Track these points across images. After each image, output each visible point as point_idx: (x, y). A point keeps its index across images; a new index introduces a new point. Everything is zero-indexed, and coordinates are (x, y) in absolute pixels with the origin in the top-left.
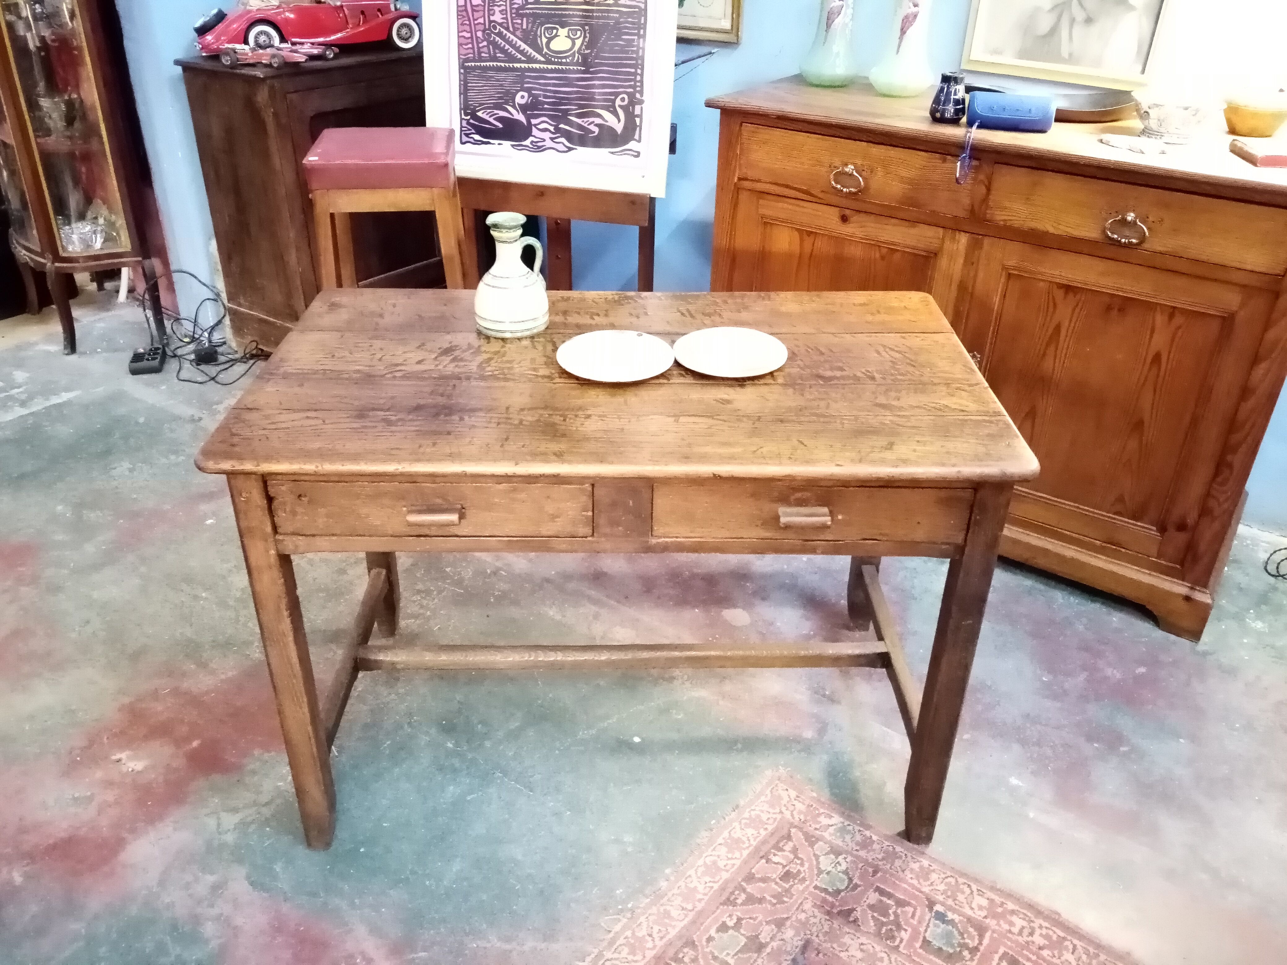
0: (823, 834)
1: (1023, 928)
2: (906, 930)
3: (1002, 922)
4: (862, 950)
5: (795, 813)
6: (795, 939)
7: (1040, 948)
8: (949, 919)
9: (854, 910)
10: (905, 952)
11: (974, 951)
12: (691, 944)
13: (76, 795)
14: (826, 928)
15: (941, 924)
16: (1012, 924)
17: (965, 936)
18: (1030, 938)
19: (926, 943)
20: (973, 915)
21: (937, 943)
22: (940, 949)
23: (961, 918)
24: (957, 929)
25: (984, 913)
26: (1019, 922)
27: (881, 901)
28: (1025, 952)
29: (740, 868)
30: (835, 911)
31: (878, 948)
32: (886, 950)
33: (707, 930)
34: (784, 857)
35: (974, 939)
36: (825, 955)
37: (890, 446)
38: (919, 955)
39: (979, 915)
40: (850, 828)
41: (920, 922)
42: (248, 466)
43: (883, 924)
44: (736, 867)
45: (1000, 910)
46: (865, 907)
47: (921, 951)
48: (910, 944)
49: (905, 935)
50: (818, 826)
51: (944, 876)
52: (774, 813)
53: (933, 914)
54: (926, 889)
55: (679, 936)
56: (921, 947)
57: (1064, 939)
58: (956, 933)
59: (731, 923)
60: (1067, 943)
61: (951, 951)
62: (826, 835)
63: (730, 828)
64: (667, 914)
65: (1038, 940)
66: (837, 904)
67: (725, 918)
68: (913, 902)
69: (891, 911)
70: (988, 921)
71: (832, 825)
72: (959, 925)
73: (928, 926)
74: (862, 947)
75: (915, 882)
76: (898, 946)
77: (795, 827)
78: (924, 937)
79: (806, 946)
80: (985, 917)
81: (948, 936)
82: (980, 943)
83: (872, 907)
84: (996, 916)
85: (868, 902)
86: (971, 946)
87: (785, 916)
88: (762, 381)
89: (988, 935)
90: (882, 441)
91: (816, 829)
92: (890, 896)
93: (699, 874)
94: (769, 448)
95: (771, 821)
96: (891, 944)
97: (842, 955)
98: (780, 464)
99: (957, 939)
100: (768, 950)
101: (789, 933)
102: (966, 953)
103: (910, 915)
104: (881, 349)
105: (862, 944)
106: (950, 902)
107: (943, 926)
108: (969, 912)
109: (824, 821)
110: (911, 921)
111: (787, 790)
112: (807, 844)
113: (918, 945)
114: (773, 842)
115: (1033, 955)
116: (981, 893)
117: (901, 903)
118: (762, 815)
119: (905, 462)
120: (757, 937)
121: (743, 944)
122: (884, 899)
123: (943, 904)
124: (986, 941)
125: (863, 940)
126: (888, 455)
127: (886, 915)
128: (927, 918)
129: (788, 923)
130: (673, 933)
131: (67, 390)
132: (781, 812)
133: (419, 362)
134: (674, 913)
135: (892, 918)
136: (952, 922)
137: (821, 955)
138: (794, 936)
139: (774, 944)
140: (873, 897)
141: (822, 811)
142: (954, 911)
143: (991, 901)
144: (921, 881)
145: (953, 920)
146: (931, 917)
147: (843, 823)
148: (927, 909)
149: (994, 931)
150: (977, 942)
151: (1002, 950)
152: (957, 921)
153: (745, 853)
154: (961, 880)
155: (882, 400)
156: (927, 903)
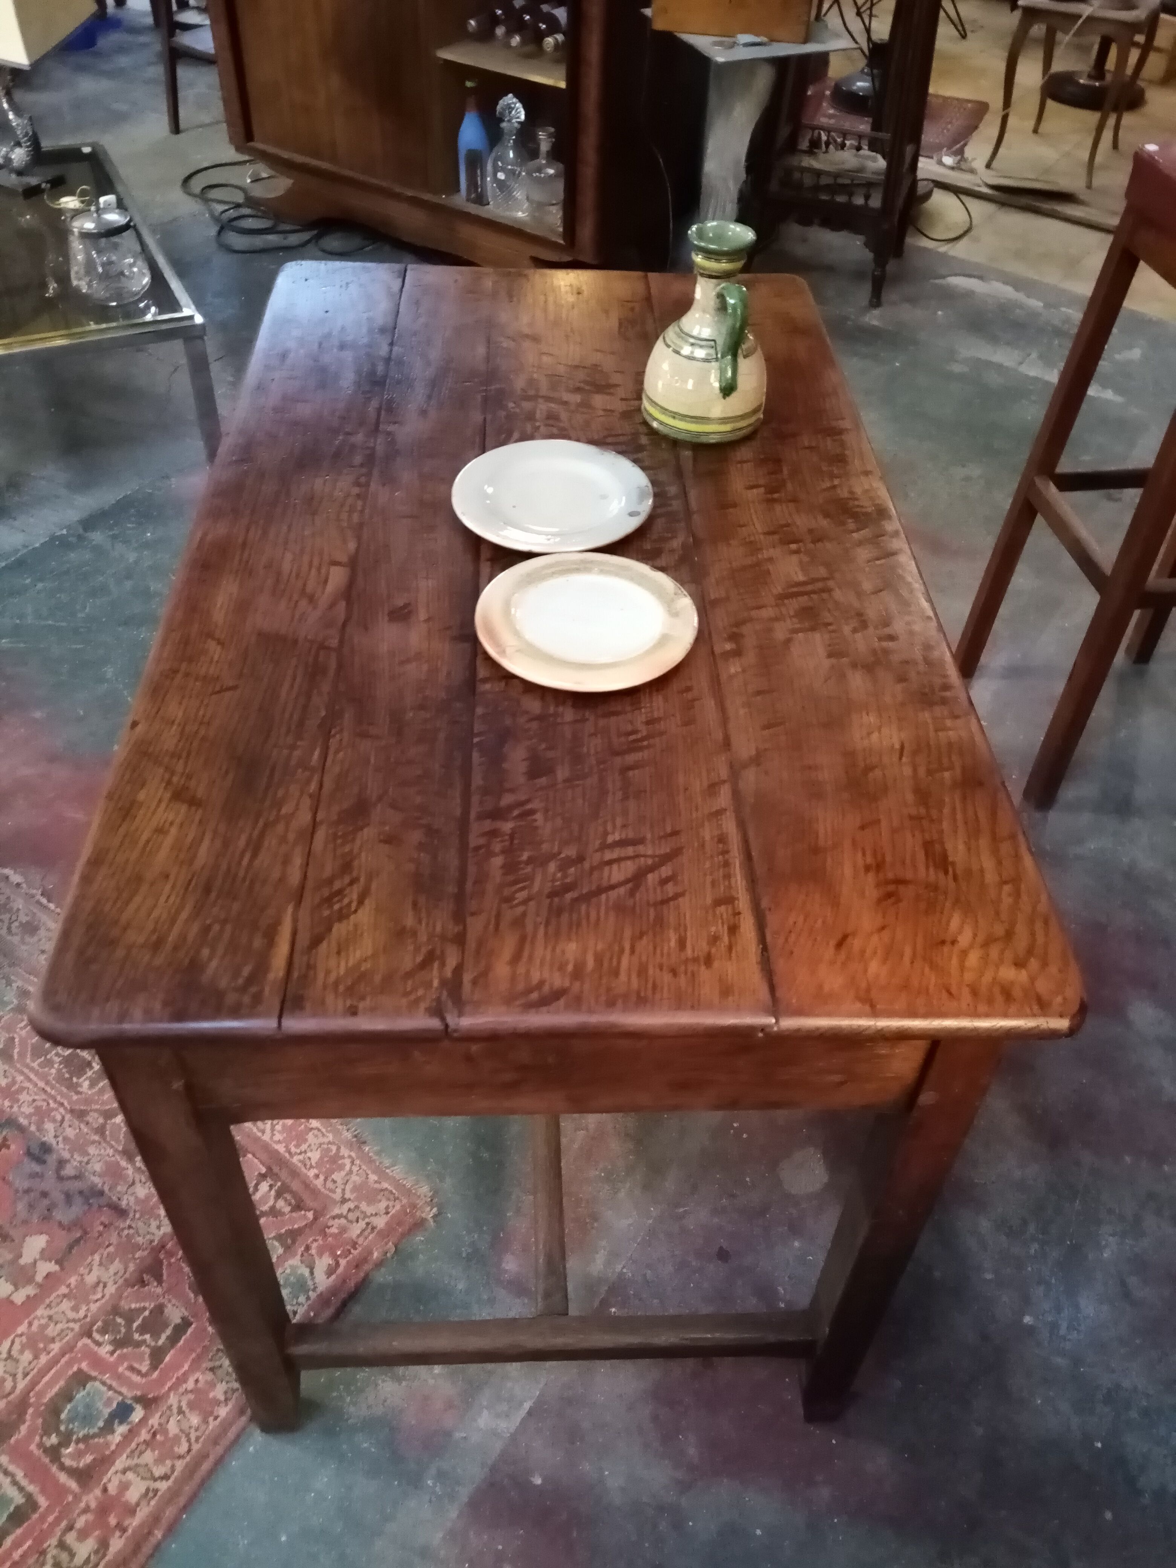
2: (112, 1353)
4: (95, 1285)
8: (116, 1426)
9: (160, 1281)
10: (80, 1344)
11: (54, 1453)
14: (140, 1240)
15: (109, 1410)
16: (83, 1535)
17: (81, 1446)
19: (82, 1379)
20: (113, 1469)
21: (80, 1396)
22: (70, 1399)
23: (113, 1447)
24: (94, 1436)
28: (29, 1542)
38: (69, 1364)
41: (119, 1377)
46: (161, 1300)
47: (75, 1369)
48: (90, 1356)
49: (104, 1351)
53: (129, 1402)
54: (173, 1400)
56: (80, 1371)
58: (92, 1432)
61: (63, 1416)
66: (173, 1260)
68: (156, 1374)
69: (147, 1337)
70: (98, 1492)
72: (102, 1440)
73: (110, 1388)
74: (101, 1285)
76: (89, 1335)
77: (316, 1218)
78: (94, 1379)
79: (122, 1212)
80: (105, 1490)
81: (87, 1419)
82: (62, 1467)
83: (159, 1310)
84: (103, 1510)
85: (169, 1306)
86: (63, 1450)
89: (73, 1485)
91: (308, 1248)
92: (173, 1340)
95: (330, 1184)
96: (95, 1327)
97: (97, 1257)
99: (80, 1431)
102: (54, 1439)
103: (136, 1365)
105: (105, 1286)
106: (144, 1435)
107: (106, 1412)
108: (120, 1464)
109: (323, 1263)
110: (125, 1365)
112: (283, 1231)
113: (84, 1366)
114: (295, 1186)
117: (157, 1355)
118: (343, 1173)
122: (169, 1332)
123: (144, 1421)
125: (111, 1289)
127: (144, 1329)
128: (124, 1390)
132: (344, 1201)
135: (136, 1336)
136: (108, 1428)
137: (101, 1228)
138: (136, 1197)
140: (175, 1314)
141: (343, 1262)
142: (127, 1437)
143: (132, 1511)
145: (113, 1432)
146: (125, 1397)
148: (139, 1393)
149: (77, 1498)
152: (109, 1437)
156: (150, 1396)
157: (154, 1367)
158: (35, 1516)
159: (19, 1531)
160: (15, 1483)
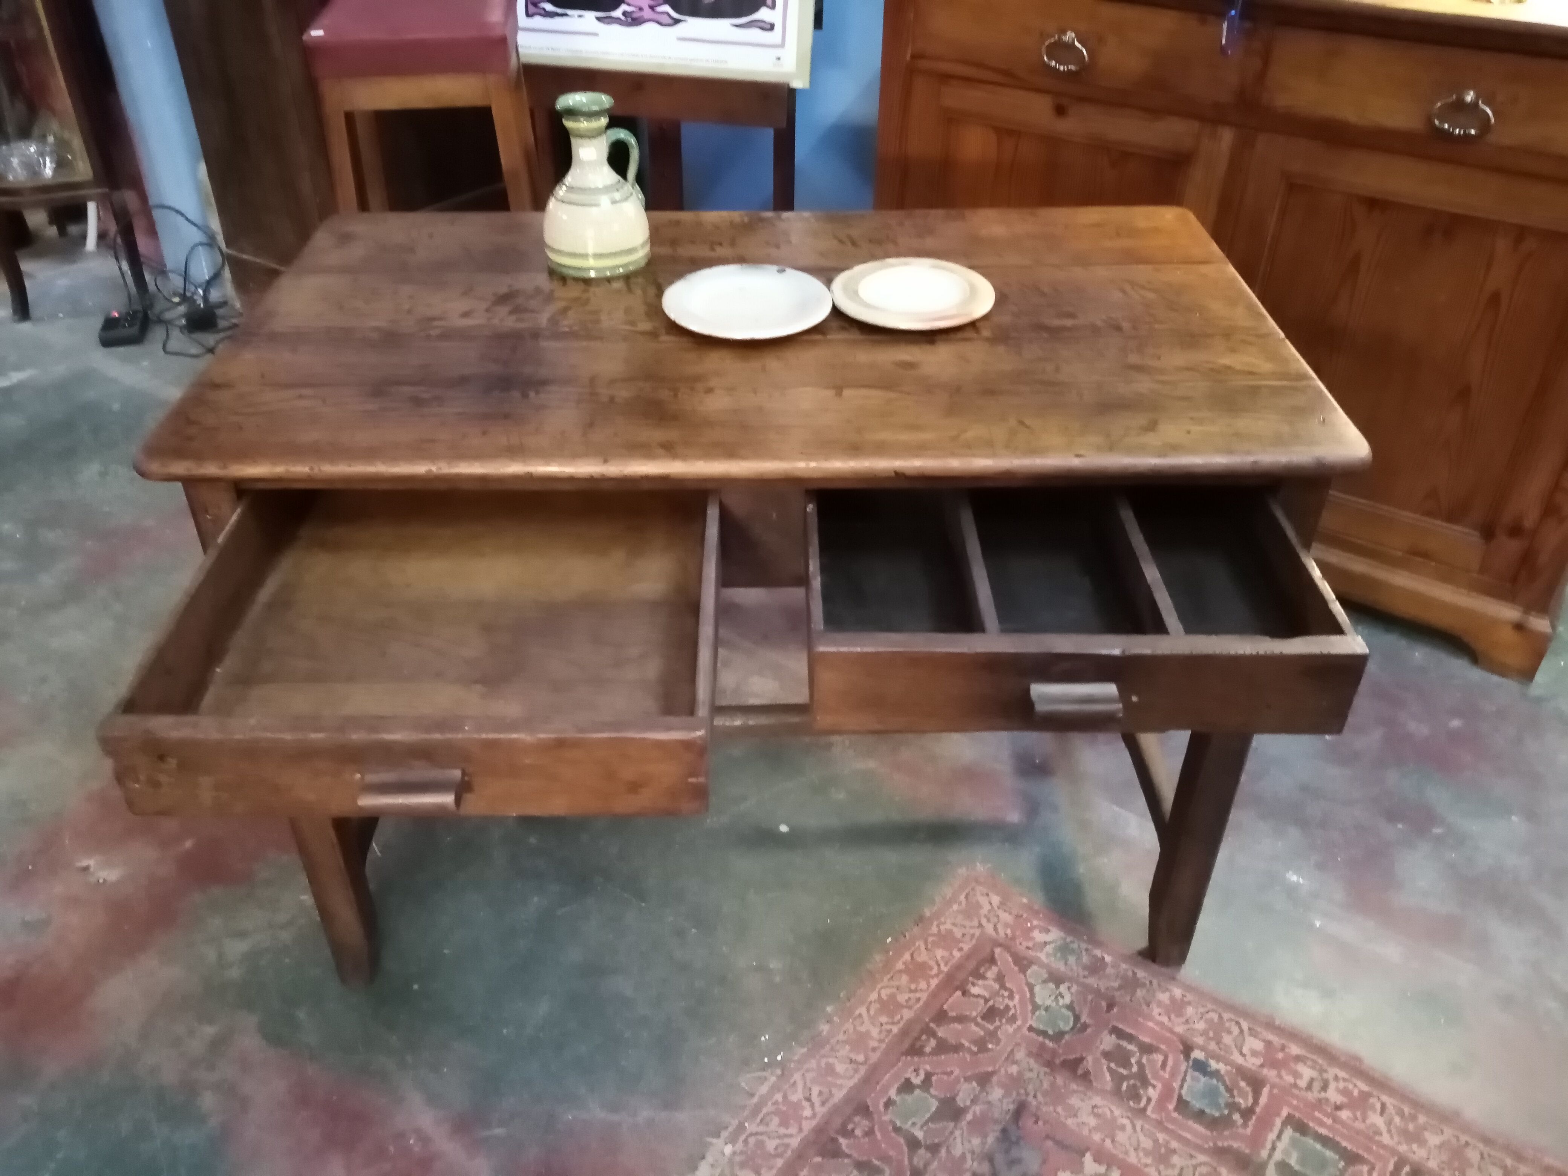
0: (1038, 954)
1: (1312, 1081)
2: (1154, 1087)
3: (1283, 1073)
4: (1097, 1116)
5: (999, 926)
6: (1005, 1101)
7: (1338, 1108)
8: (1212, 1069)
9: (1081, 1060)
10: (1154, 1116)
11: (1247, 1113)
12: (864, 1110)
13: (28, 918)
14: (1046, 1085)
15: (1201, 1077)
16: (1297, 1075)
17: (1236, 1092)
18: (1323, 1095)
19: (1182, 1105)
20: (1245, 1064)
21: (1197, 1104)
22: (1202, 1112)
23: (1229, 1068)
24: (1224, 1084)
25: (1259, 1061)
26: (1307, 1072)
27: (1119, 1047)
28: (1317, 1114)
29: (927, 1004)
30: (1057, 1061)
31: (1117, 1112)
32: (1129, 1114)
33: (886, 1089)
34: (985, 987)
35: (1247, 1096)
36: (1046, 1122)
37: (1152, 427)
38: (1174, 1121)
39: (1252, 1063)
40: (1075, 946)
41: (1173, 1075)
42: (211, 469)
43: (1123, 1078)
44: (921, 1003)
45: (1280, 1056)
46: (1098, 1055)
47: (1175, 1115)
48: (1161, 1105)
49: (1153, 1093)
50: (1030, 944)
51: (1201, 1010)
52: (971, 927)
53: (1191, 1063)
54: (1180, 1029)
55: (847, 1100)
56: (1176, 1109)
57: (1368, 1095)
58: (1222, 1088)
59: (917, 1080)
60: (1372, 1100)
61: (1217, 1114)
62: (1042, 956)
63: (913, 949)
64: (830, 1070)
65: (1333, 1095)
66: (1061, 1051)
67: (910, 1074)
68: (1163, 1047)
69: (1133, 1061)
70: (1265, 1071)
71: (1050, 943)
72: (1227, 1079)
73: (1184, 1080)
74: (1095, 1110)
75: (1165, 1019)
76: (1144, 1110)
77: (1000, 945)
78: (1180, 1096)
79: (1020, 1110)
80: (1262, 1066)
81: (1211, 1094)
82: (1256, 1101)
83: (1107, 1055)
84: (1274, 1064)
85: (1102, 1047)
86: (1243, 1106)
87: (990, 1069)
88: (960, 335)
89: (1265, 1091)
90: (1142, 420)
91: (1028, 948)
92: (1130, 1038)
93: (872, 1012)
94: (975, 432)
95: (967, 938)
96: (1136, 1106)
97: (1070, 1122)
98: (994, 455)
99: (1224, 1097)
100: (969, 1117)
101: (996, 1093)
102: (1236, 1117)
103: (1160, 1063)
104: (1128, 288)
105: (1096, 1106)
106: (1213, 1046)
107: (1203, 1079)
108: (1240, 1060)
109: (1039, 936)
110: (1162, 1073)
111: (987, 895)
112: (1016, 968)
113: (1171, 1107)
114: (971, 965)
115: (1328, 1118)
116: (1253, 1033)
117: (1147, 1049)
118: (955, 930)
119: (1175, 448)
120: (953, 1099)
121: (933, 1109)
122: (1124, 1044)
123: (1203, 1049)
124: (1263, 1099)
125: (1097, 1100)
126: (1151, 439)
127: (1127, 1064)
128: (1183, 1067)
129: (995, 1079)
130: (839, 1095)
131: (18, 368)
132: (980, 925)
133: (466, 315)
134: (840, 1068)
135: (1135, 1069)
136: (1216, 1074)
137: (1040, 1123)
138: (1003, 1097)
139: (977, 1109)
140: (1108, 1041)
141: (1035, 923)
142: (1218, 1059)
143: (1268, 1044)
144: (1173, 1016)
145: (1217, 1072)
146: (1187, 1068)
147: (1065, 939)
148: (1182, 1057)
149: (1273, 1086)
150: (1250, 1101)
151: (1285, 1113)
152: (1223, 1072)
153: (934, 982)
154: (1226, 1016)
155: (1133, 359)
156: (1181, 1047)
157: (1157, 1050)
158: (1297, 1115)
159: (1311, 1124)
160: (1279, 1137)
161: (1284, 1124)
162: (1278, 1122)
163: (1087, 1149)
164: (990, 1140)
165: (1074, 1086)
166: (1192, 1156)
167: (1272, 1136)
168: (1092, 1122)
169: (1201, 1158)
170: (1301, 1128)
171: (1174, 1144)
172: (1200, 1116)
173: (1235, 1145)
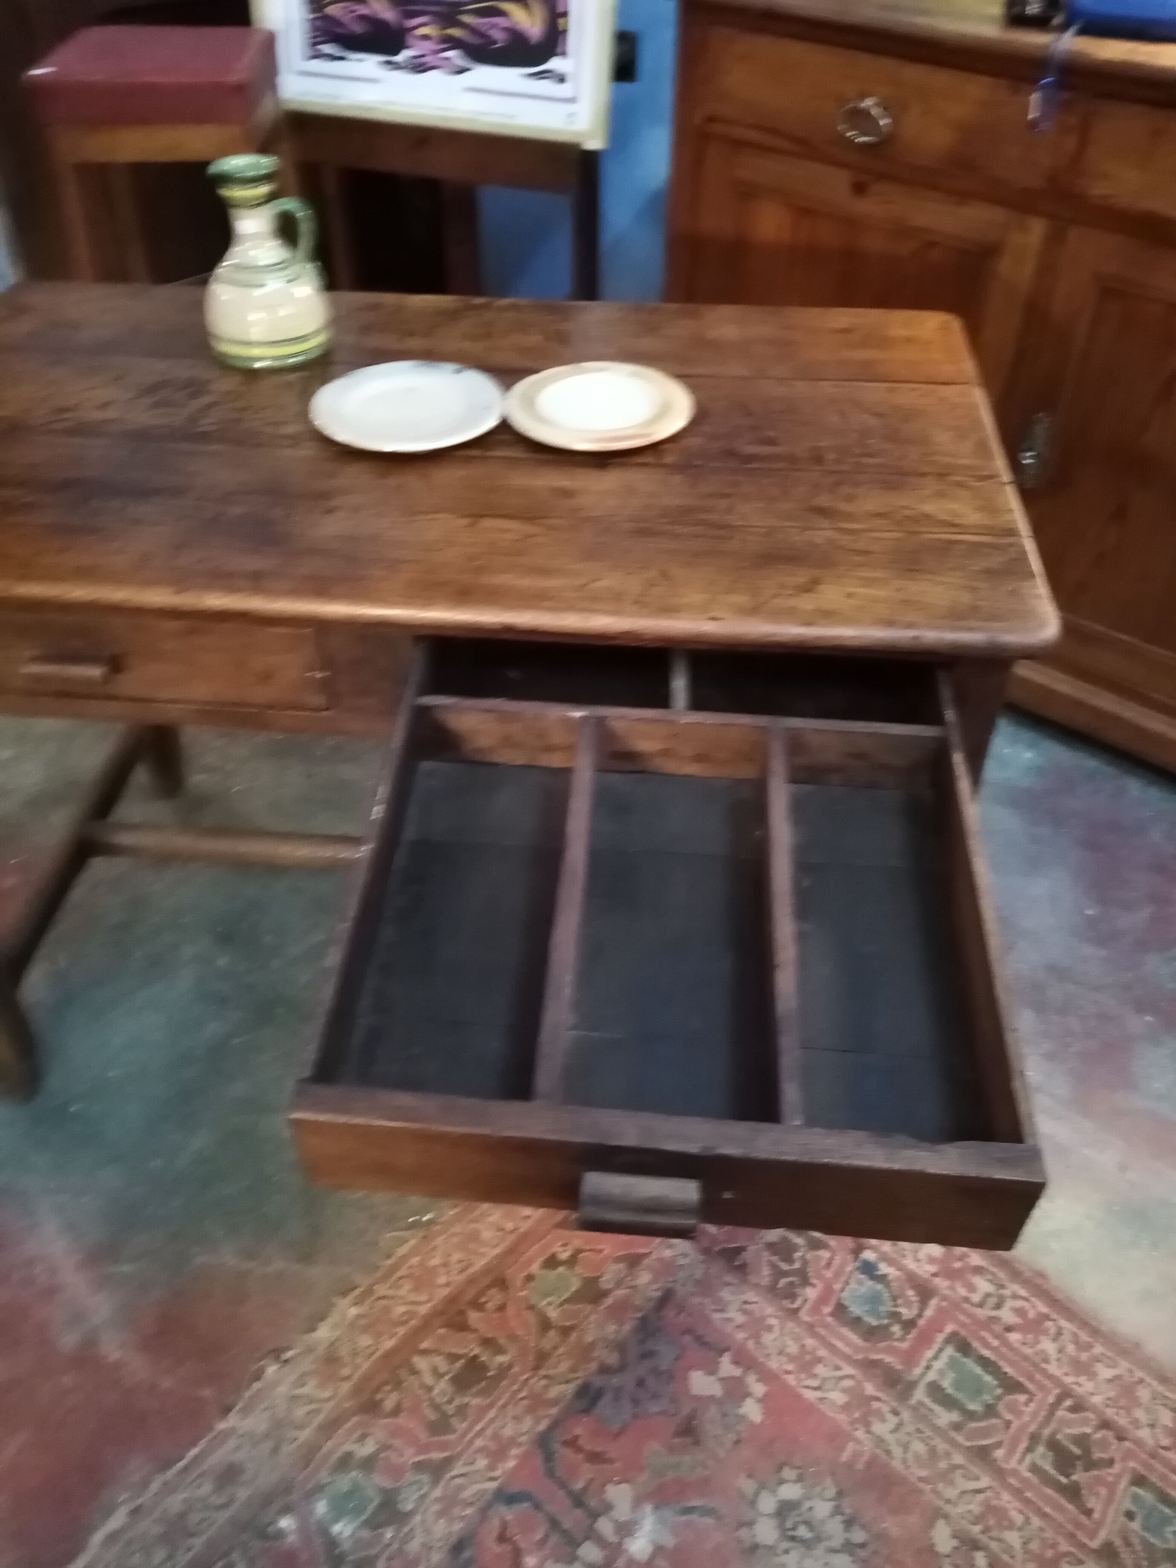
1: (988, 1295)
3: (957, 1284)
4: (745, 1312)
6: (651, 1287)
7: (1009, 1329)
8: (879, 1273)
9: (743, 1249)
11: (909, 1325)
12: (501, 1283)
16: (972, 1288)
18: (994, 1313)
19: (840, 1310)
21: (856, 1310)
23: (899, 1273)
25: (933, 1269)
26: (983, 1286)
27: (786, 1239)
28: (984, 1334)
30: (716, 1249)
31: (769, 1310)
32: (780, 1314)
33: (530, 1262)
35: (912, 1306)
36: (689, 1315)
37: (809, 588)
38: (827, 1326)
39: (926, 1270)
41: (838, 1274)
43: (783, 1274)
45: (958, 1265)
46: (761, 1246)
47: (830, 1319)
53: (859, 1264)
55: (486, 1270)
56: (832, 1314)
57: (1047, 1317)
59: (564, 1255)
60: (1049, 1324)
64: (474, 1237)
65: (1007, 1315)
66: (722, 1238)
67: (556, 1248)
68: (832, 1243)
69: (797, 1255)
70: (937, 1281)
73: (847, 1283)
76: (796, 1311)
79: (666, 1298)
80: (935, 1275)
81: (874, 1300)
82: (920, 1316)
83: (771, 1247)
84: (950, 1274)
85: (767, 1238)
87: (642, 1251)
89: (933, 1302)
90: (803, 577)
100: (609, 1301)
101: (644, 1278)
102: (896, 1329)
103: (825, 1262)
104: (850, 410)
105: (746, 1302)
106: (886, 1247)
108: (912, 1266)
113: (827, 1310)
115: (996, 1339)
117: (815, 1244)
119: (828, 616)
120: (596, 1280)
121: (574, 1289)
122: (792, 1236)
123: (876, 1250)
124: (929, 1313)
125: (751, 1296)
126: (807, 603)
128: (849, 1269)
129: (646, 1262)
130: (480, 1263)
133: (105, 406)
134: (487, 1234)
135: (797, 1265)
139: (620, 1293)
140: (775, 1232)
145: (884, 1276)
146: (854, 1268)
148: (850, 1256)
149: (944, 1298)
150: (915, 1312)
151: (949, 1328)
156: (852, 1246)
158: (962, 1333)
159: (976, 1345)
160: (937, 1355)
161: (948, 1341)
162: (940, 1338)
163: (727, 1349)
164: (627, 1327)
165: (728, 1278)
166: (838, 1368)
167: (929, 1354)
168: (740, 1318)
169: (848, 1370)
170: (964, 1348)
171: (822, 1352)
172: (856, 1323)
173: (888, 1359)
